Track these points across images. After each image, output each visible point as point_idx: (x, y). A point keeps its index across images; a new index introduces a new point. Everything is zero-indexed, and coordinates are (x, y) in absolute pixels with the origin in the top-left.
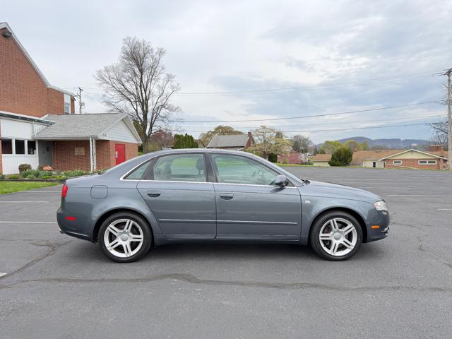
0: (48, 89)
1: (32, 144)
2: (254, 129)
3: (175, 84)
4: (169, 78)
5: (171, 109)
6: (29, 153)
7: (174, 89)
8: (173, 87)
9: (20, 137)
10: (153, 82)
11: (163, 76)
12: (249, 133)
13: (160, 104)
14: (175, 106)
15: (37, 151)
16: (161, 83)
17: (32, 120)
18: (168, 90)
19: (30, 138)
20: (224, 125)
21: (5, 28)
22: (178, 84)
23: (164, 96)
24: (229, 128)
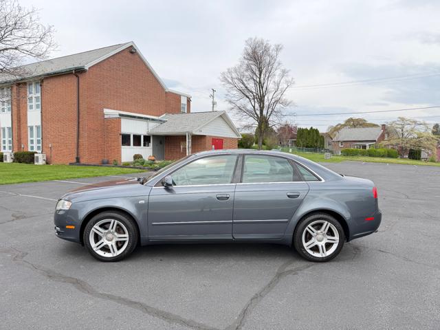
0: (166, 93)
1: (147, 139)
2: (390, 121)
3: (290, 79)
4: (284, 72)
5: (286, 104)
6: (144, 145)
7: (289, 84)
8: (287, 82)
9: (138, 132)
10: (270, 79)
11: (278, 72)
12: (384, 125)
13: (276, 99)
14: (289, 100)
15: (151, 144)
16: (277, 79)
17: (147, 119)
18: (283, 86)
19: (146, 134)
20: (356, 117)
21: (132, 46)
22: (292, 79)
23: (279, 92)
24: (361, 120)
